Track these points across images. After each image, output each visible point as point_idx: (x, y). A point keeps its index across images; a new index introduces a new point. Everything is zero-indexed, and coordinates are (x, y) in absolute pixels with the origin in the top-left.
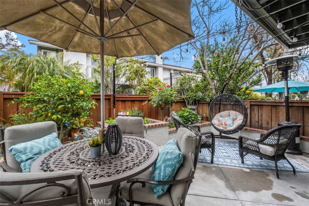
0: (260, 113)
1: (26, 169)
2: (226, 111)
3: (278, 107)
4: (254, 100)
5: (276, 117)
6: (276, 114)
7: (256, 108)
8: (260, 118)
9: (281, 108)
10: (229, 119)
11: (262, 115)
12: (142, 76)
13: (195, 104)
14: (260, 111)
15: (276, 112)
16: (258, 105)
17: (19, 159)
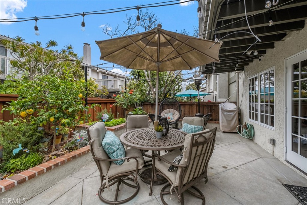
0: (184, 110)
1: (118, 157)
2: (167, 110)
3: (193, 106)
4: (181, 102)
5: (192, 112)
6: (192, 110)
7: (182, 107)
8: (184, 113)
9: (194, 106)
10: (171, 114)
11: (185, 111)
12: (81, 77)
13: (141, 105)
14: (184, 108)
15: (192, 108)
16: (183, 105)
17: (112, 151)
